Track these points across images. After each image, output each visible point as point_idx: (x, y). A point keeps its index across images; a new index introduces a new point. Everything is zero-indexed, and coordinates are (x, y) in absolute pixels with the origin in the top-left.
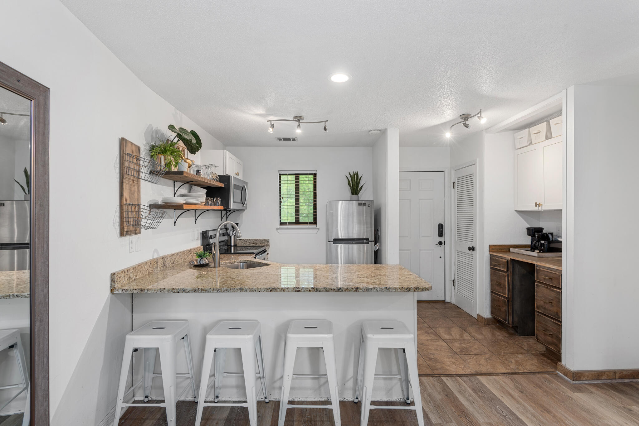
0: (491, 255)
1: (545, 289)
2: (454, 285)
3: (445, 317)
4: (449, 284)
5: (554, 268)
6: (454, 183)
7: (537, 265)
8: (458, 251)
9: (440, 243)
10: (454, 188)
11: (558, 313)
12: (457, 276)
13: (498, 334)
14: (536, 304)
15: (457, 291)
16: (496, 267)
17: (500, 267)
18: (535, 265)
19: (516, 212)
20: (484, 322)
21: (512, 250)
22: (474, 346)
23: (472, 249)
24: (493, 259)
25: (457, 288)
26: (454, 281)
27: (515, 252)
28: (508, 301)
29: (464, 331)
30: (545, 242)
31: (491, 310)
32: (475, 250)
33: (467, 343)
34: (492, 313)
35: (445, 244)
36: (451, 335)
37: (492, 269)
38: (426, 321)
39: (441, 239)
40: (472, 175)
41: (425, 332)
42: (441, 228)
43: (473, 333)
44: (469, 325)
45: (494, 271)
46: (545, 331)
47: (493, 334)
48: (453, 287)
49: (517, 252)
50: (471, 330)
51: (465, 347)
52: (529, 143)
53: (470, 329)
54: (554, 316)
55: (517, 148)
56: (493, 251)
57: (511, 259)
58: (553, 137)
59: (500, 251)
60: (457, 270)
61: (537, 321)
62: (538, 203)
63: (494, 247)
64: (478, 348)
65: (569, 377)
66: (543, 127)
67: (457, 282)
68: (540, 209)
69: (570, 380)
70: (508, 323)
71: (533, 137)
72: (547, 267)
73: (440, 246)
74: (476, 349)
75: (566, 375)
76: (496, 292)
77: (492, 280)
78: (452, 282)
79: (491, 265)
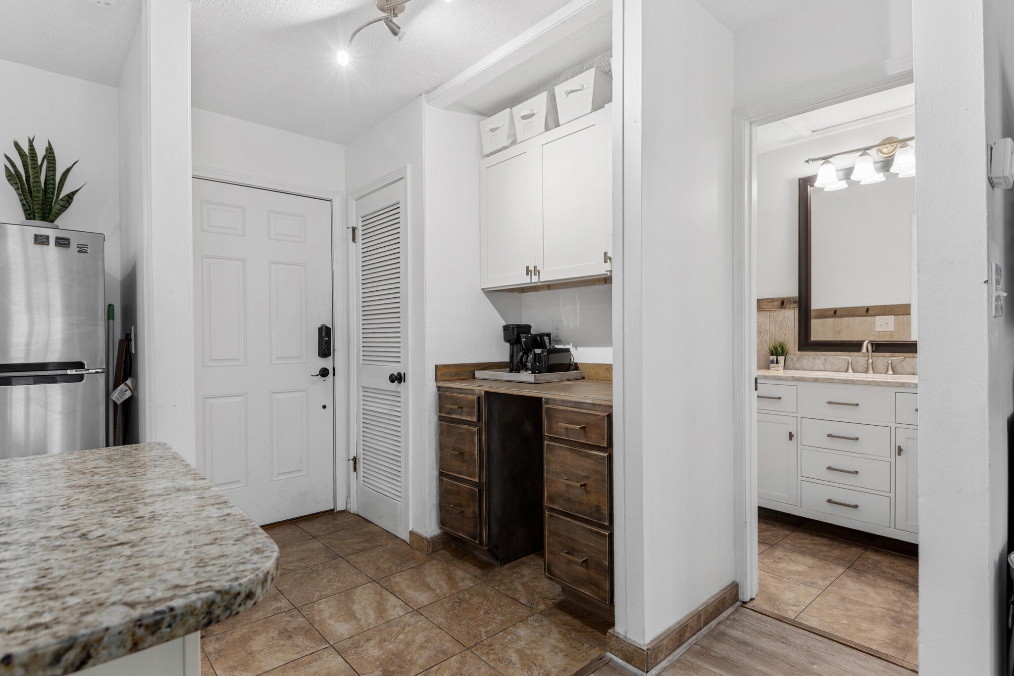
0: (439, 388)
1: (568, 453)
2: (355, 469)
3: (336, 557)
4: (343, 466)
5: (587, 401)
6: (354, 229)
7: (546, 399)
8: (363, 387)
9: (324, 373)
10: (354, 240)
11: (600, 508)
12: (362, 447)
13: (460, 573)
14: (548, 492)
15: (362, 482)
16: (452, 414)
17: (461, 414)
18: (543, 399)
19: (483, 294)
20: (425, 549)
21: (478, 374)
22: (417, 638)
23: (398, 378)
24: (446, 397)
25: (362, 474)
26: (355, 459)
27: (487, 377)
28: (480, 491)
29: (385, 593)
30: (543, 352)
31: (441, 517)
32: (404, 381)
33: (399, 633)
34: (442, 523)
35: (334, 374)
36: (353, 616)
37: (444, 421)
38: (285, 586)
39: (326, 363)
40: (396, 207)
41: (281, 633)
42: (325, 337)
43: (407, 591)
44: (393, 568)
45: (449, 426)
46: (571, 555)
47: (451, 579)
48: (353, 475)
49: (490, 377)
50: (401, 580)
51: (393, 654)
52: (510, 141)
53: (397, 579)
54: (590, 515)
55: (486, 152)
56: (444, 378)
57: (485, 392)
58: (560, 124)
59: (456, 378)
60: (362, 434)
61: (549, 531)
62: (531, 268)
63: (444, 371)
64: (426, 641)
65: (638, 665)
66: (539, 103)
67: (362, 461)
68: (535, 279)
69: (640, 672)
70: (481, 543)
71: (520, 124)
72: (571, 402)
73: (323, 379)
74: (422, 647)
75: (629, 661)
76: (453, 472)
77: (442, 447)
78: (352, 462)
79: (440, 412)
